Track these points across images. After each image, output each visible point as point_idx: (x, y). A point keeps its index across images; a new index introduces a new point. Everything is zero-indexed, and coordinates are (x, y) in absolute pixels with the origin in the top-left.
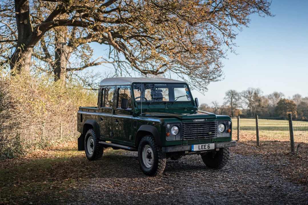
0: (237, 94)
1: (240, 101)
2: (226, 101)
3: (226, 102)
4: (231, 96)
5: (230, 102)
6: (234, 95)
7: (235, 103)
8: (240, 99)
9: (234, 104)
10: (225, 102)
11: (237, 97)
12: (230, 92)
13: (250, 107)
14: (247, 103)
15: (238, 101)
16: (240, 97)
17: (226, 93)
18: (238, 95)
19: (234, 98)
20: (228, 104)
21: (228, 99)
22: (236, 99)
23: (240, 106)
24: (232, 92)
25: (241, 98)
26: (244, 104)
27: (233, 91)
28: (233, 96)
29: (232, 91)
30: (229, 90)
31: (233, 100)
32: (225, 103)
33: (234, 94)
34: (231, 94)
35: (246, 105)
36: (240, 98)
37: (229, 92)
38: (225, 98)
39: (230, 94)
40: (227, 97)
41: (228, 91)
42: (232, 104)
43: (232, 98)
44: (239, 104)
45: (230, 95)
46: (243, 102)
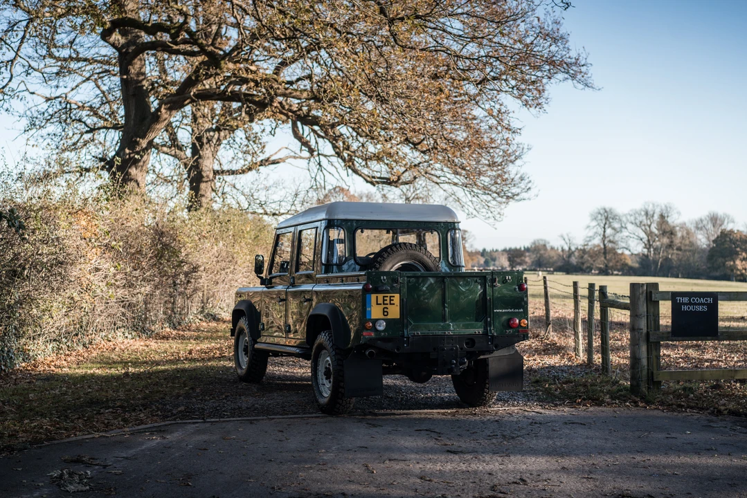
0: (618, 218)
1: (625, 233)
2: (591, 234)
3: (591, 237)
4: (604, 222)
5: (600, 235)
6: (611, 220)
7: (611, 238)
8: (623, 230)
9: (610, 241)
10: (587, 237)
11: (617, 225)
12: (602, 212)
13: (649, 249)
14: (641, 240)
15: (618, 235)
16: (623, 225)
17: (592, 215)
18: (621, 220)
19: (610, 226)
20: (597, 241)
21: (595, 230)
22: (614, 229)
23: (624, 245)
24: (606, 211)
25: (626, 228)
26: (633, 241)
27: (608, 210)
28: (608, 223)
29: (605, 209)
30: (600, 208)
31: (609, 231)
32: (588, 239)
33: (609, 216)
34: (603, 217)
35: (638, 244)
36: (623, 227)
37: (599, 213)
38: (588, 227)
39: (600, 216)
40: (594, 223)
41: (596, 211)
42: (606, 242)
43: (607, 226)
44: (622, 242)
45: (601, 220)
46: (632, 236)
